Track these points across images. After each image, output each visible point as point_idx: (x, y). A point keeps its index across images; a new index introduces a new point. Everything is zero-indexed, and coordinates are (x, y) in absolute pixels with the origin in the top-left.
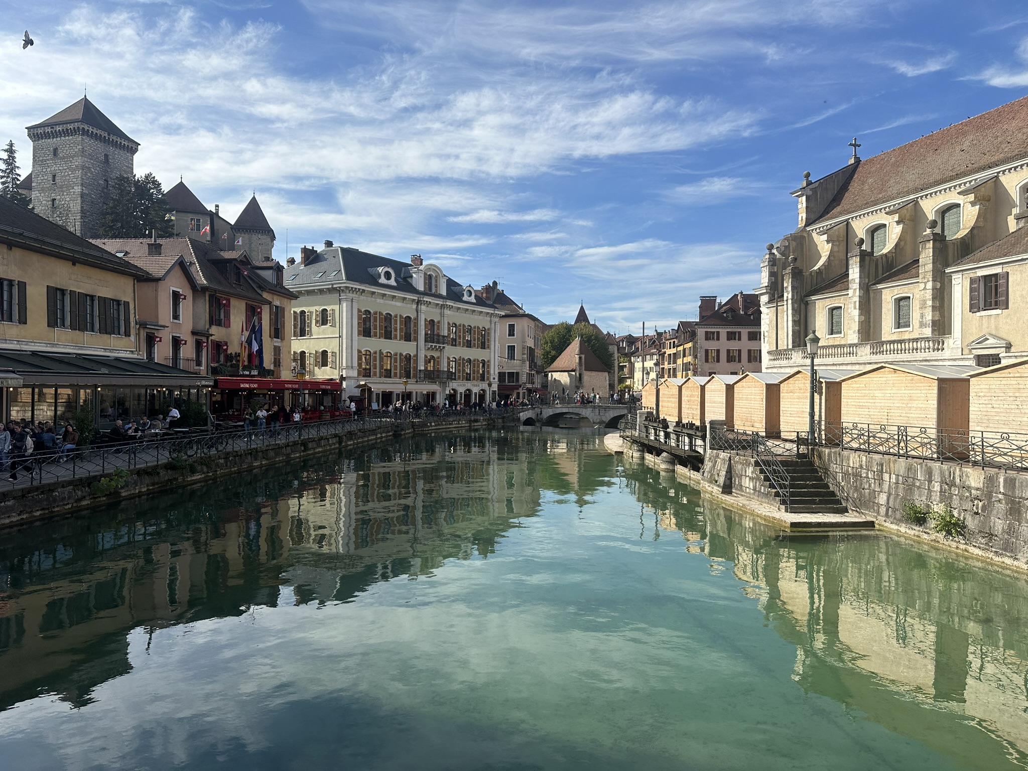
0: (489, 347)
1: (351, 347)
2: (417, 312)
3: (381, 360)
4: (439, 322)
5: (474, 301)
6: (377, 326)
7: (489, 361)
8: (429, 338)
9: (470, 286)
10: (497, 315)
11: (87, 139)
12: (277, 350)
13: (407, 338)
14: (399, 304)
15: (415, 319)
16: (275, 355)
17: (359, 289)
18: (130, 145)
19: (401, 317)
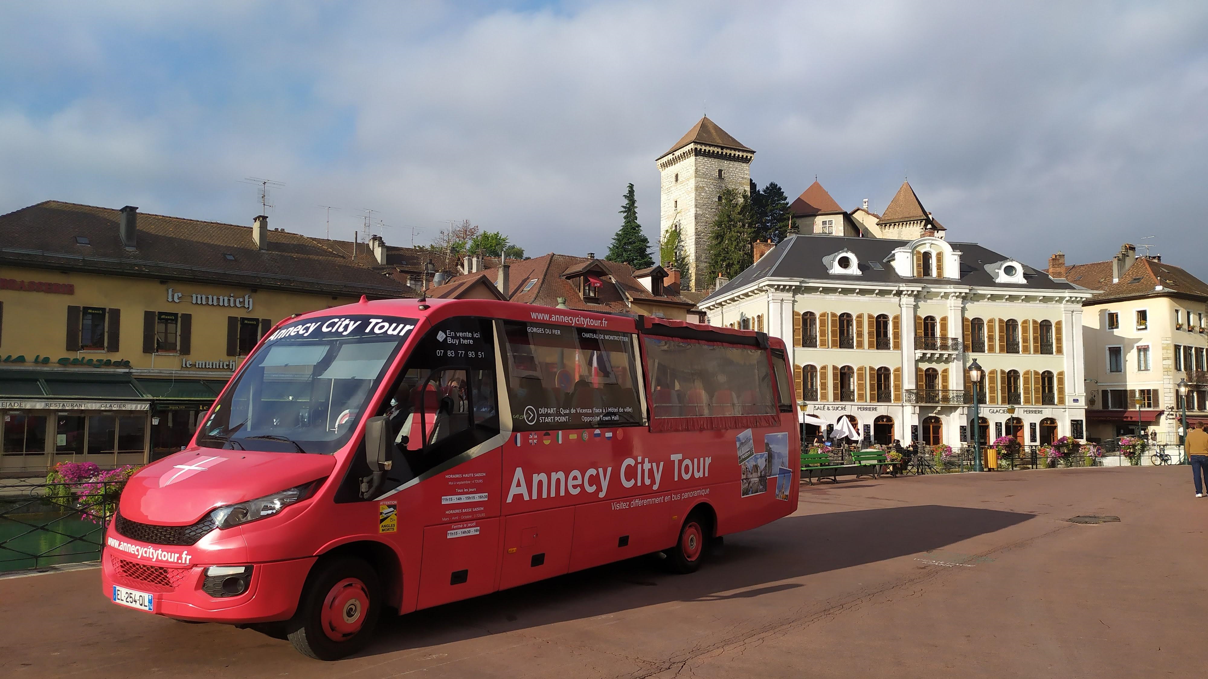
0: (1060, 351)
2: (899, 308)
4: (943, 319)
5: (1023, 281)
6: (826, 331)
10: (1072, 300)
11: (700, 159)
13: (882, 345)
14: (863, 299)
18: (745, 154)
19: (870, 317)
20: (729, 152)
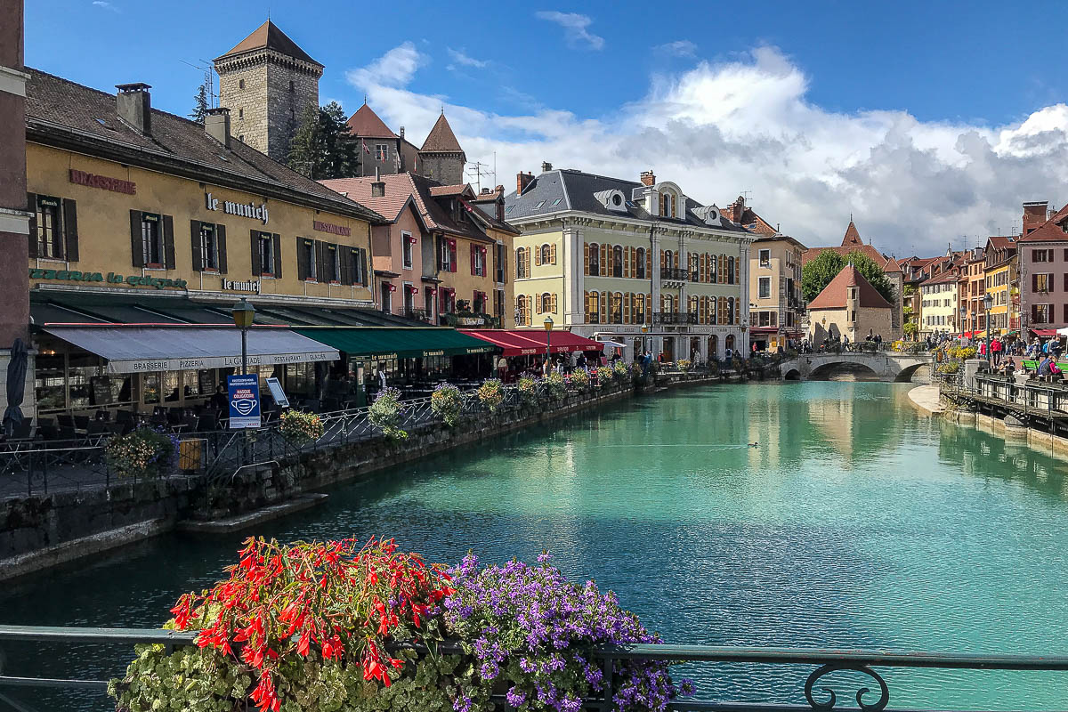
0: (738, 281)
1: (576, 289)
2: (651, 242)
3: (610, 301)
4: (677, 253)
5: (720, 224)
6: (605, 262)
7: (738, 299)
8: (665, 274)
9: (714, 206)
10: (748, 241)
11: (273, 67)
12: (500, 295)
13: (640, 274)
14: (630, 234)
15: (649, 251)
17: (586, 219)
18: (315, 68)
19: (633, 249)
20: (300, 63)
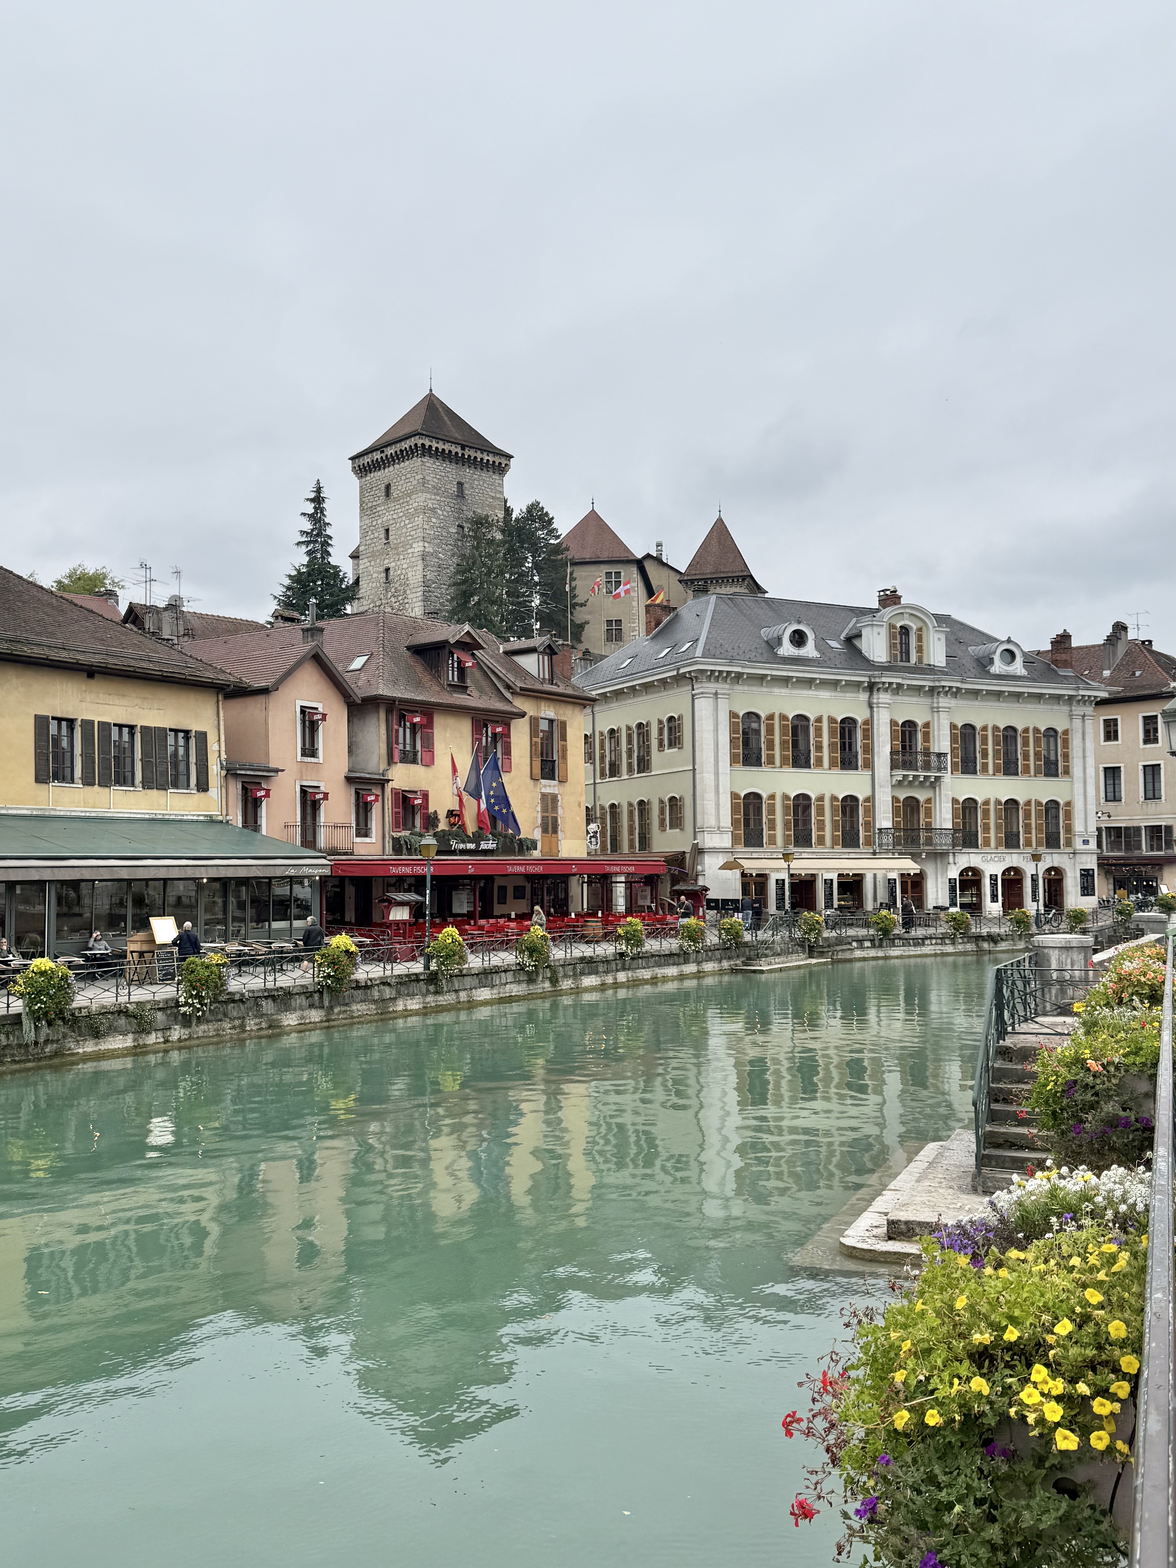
0: (1067, 772)
1: (714, 788)
2: (871, 708)
4: (926, 725)
5: (1024, 672)
6: (774, 743)
7: (1068, 804)
8: (901, 760)
9: (1009, 641)
10: (1084, 700)
11: (429, 462)
12: (550, 803)
13: (849, 763)
14: (825, 694)
15: (866, 723)
16: (545, 810)
18: (497, 460)
19: (832, 720)
20: (473, 454)
